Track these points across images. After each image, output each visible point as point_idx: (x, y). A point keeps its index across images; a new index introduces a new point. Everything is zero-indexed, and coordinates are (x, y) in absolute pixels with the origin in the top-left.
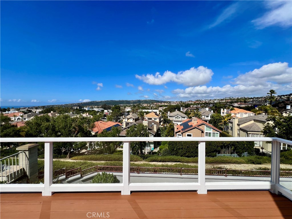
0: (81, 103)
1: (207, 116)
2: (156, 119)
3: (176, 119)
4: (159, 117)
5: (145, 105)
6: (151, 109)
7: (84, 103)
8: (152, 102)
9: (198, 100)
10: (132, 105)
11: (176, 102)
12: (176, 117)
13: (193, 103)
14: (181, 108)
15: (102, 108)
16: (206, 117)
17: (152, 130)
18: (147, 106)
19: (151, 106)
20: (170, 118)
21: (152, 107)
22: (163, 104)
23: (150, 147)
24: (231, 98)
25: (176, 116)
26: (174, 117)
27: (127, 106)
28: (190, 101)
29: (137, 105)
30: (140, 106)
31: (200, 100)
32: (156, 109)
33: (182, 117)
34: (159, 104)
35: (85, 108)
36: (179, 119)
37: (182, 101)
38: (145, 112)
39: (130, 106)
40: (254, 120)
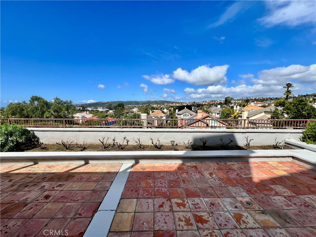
0: (86, 104)
2: (163, 117)
3: (185, 117)
4: (166, 115)
5: (155, 106)
7: (88, 104)
8: (163, 103)
9: (212, 101)
10: (141, 106)
11: (189, 103)
12: (184, 115)
13: (207, 103)
14: (193, 108)
15: (108, 108)
16: (216, 114)
18: (157, 106)
19: (162, 107)
20: (178, 116)
22: (174, 105)
24: (248, 98)
26: (182, 114)
27: (135, 107)
28: (204, 101)
31: (214, 101)
33: (190, 115)
34: (170, 104)
35: (88, 108)
36: (188, 117)
37: (195, 102)
39: (139, 107)
40: (265, 112)
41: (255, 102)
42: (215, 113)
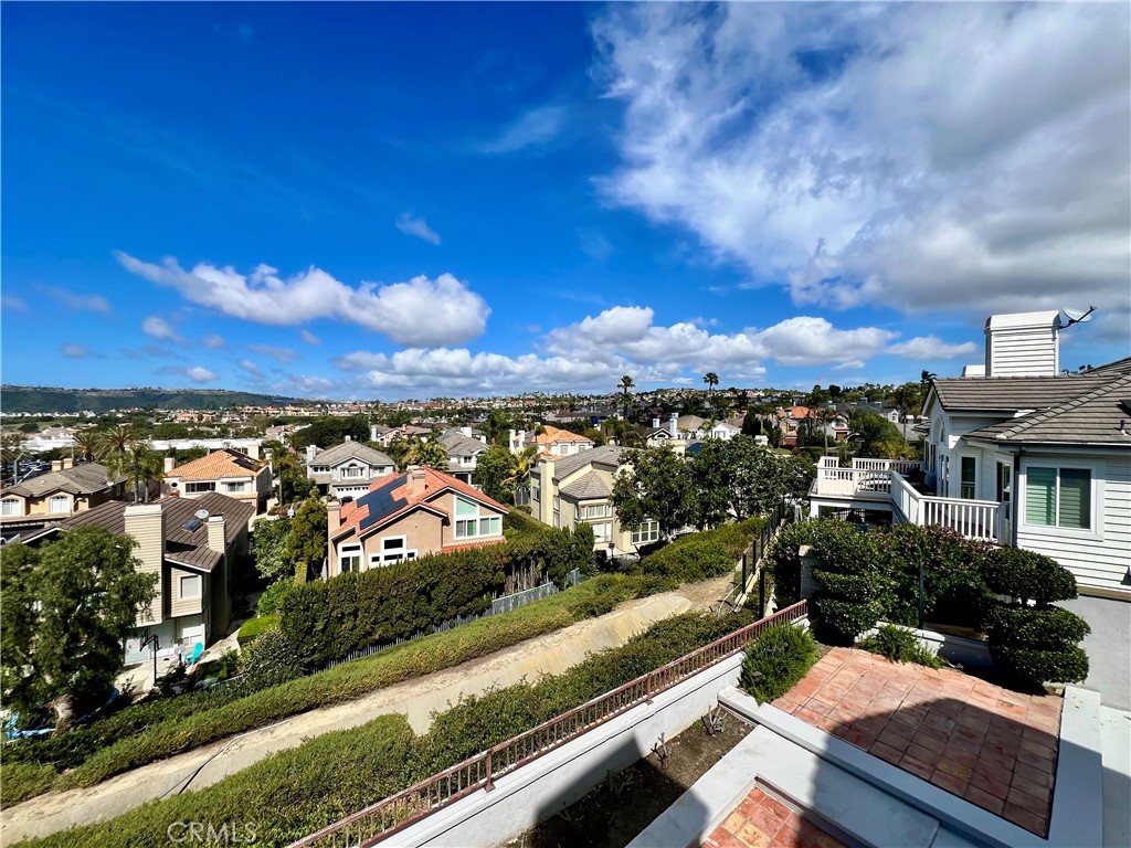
1: (466, 458)
2: (241, 484)
3: (347, 478)
4: (256, 474)
5: (182, 416)
6: (223, 434)
8: (232, 401)
9: (438, 400)
10: (91, 415)
11: (355, 404)
12: (343, 469)
13: (421, 409)
14: (374, 430)
16: (463, 460)
17: (193, 548)
18: (196, 420)
19: (224, 420)
20: (319, 472)
21: (229, 424)
22: (289, 414)
23: (180, 641)
24: (539, 395)
25: (346, 465)
26: (335, 467)
28: (410, 401)
29: (129, 417)
30: (150, 420)
31: (445, 399)
32: (248, 434)
33: (371, 466)
34: (270, 410)
36: (359, 477)
37: (378, 402)
38: (172, 453)
39: (78, 420)
40: (592, 463)
41: (558, 412)
42: (459, 456)
